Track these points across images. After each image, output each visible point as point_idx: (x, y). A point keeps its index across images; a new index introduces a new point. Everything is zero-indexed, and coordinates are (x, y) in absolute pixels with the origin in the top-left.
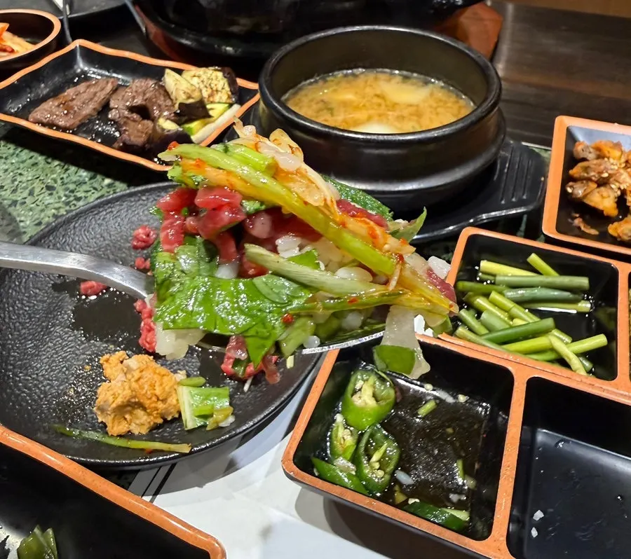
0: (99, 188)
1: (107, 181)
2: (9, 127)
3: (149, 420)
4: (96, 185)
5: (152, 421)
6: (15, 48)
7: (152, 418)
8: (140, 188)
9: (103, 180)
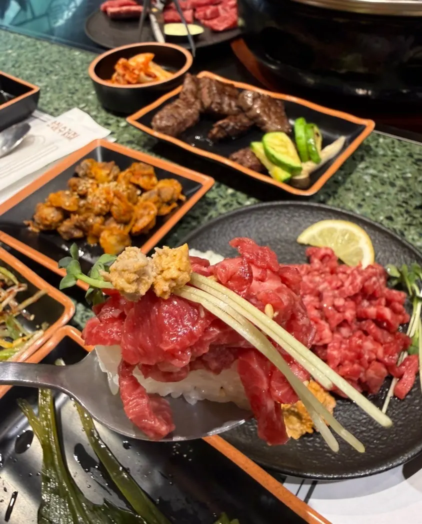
0: (224, 196)
1: (230, 191)
2: (156, 142)
3: (302, 428)
4: (221, 193)
5: (305, 429)
6: (158, 74)
7: (305, 427)
8: (268, 204)
9: (227, 189)
